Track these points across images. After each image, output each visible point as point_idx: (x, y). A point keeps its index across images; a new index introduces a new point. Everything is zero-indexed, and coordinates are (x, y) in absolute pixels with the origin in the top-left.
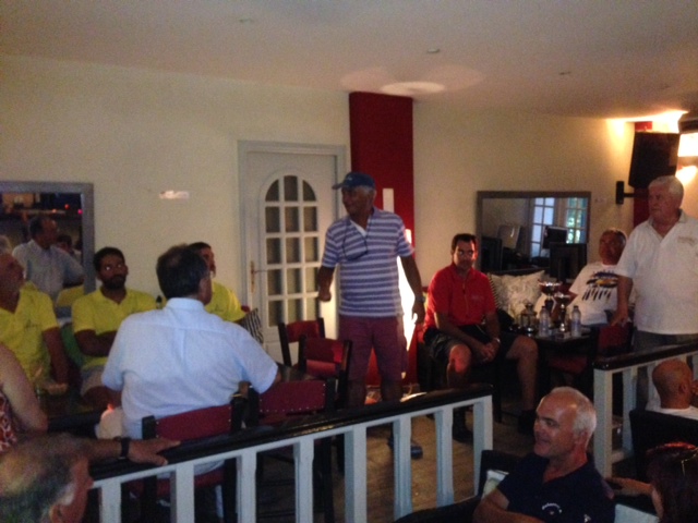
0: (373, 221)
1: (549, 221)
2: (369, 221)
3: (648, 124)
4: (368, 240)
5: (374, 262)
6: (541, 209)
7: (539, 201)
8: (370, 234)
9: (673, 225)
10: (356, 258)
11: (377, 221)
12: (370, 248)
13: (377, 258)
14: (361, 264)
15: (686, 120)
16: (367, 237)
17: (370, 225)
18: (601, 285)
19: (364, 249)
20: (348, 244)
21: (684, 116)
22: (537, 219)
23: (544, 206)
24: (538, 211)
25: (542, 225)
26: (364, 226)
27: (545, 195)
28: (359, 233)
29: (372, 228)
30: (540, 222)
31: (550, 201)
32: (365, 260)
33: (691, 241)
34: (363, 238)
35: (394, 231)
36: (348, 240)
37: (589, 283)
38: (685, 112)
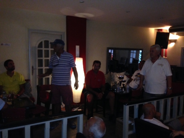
0: (62, 55)
1: (134, 57)
2: (61, 55)
3: (161, 30)
4: (59, 61)
5: (60, 68)
6: (132, 53)
7: (132, 51)
8: (60, 59)
9: (157, 60)
10: (55, 66)
11: (64, 55)
12: (59, 63)
13: (62, 67)
14: (56, 68)
15: (171, 29)
16: (59, 60)
17: (61, 56)
18: (139, 77)
19: (57, 64)
20: (54, 62)
21: (170, 27)
22: (131, 56)
23: (133, 53)
24: (132, 54)
25: (132, 58)
26: (59, 57)
27: (134, 49)
28: (57, 59)
29: (61, 57)
30: (132, 57)
31: (135, 51)
32: (57, 67)
33: (162, 65)
34: (58, 60)
35: (69, 59)
36: (54, 60)
37: (135, 76)
38: (171, 26)
